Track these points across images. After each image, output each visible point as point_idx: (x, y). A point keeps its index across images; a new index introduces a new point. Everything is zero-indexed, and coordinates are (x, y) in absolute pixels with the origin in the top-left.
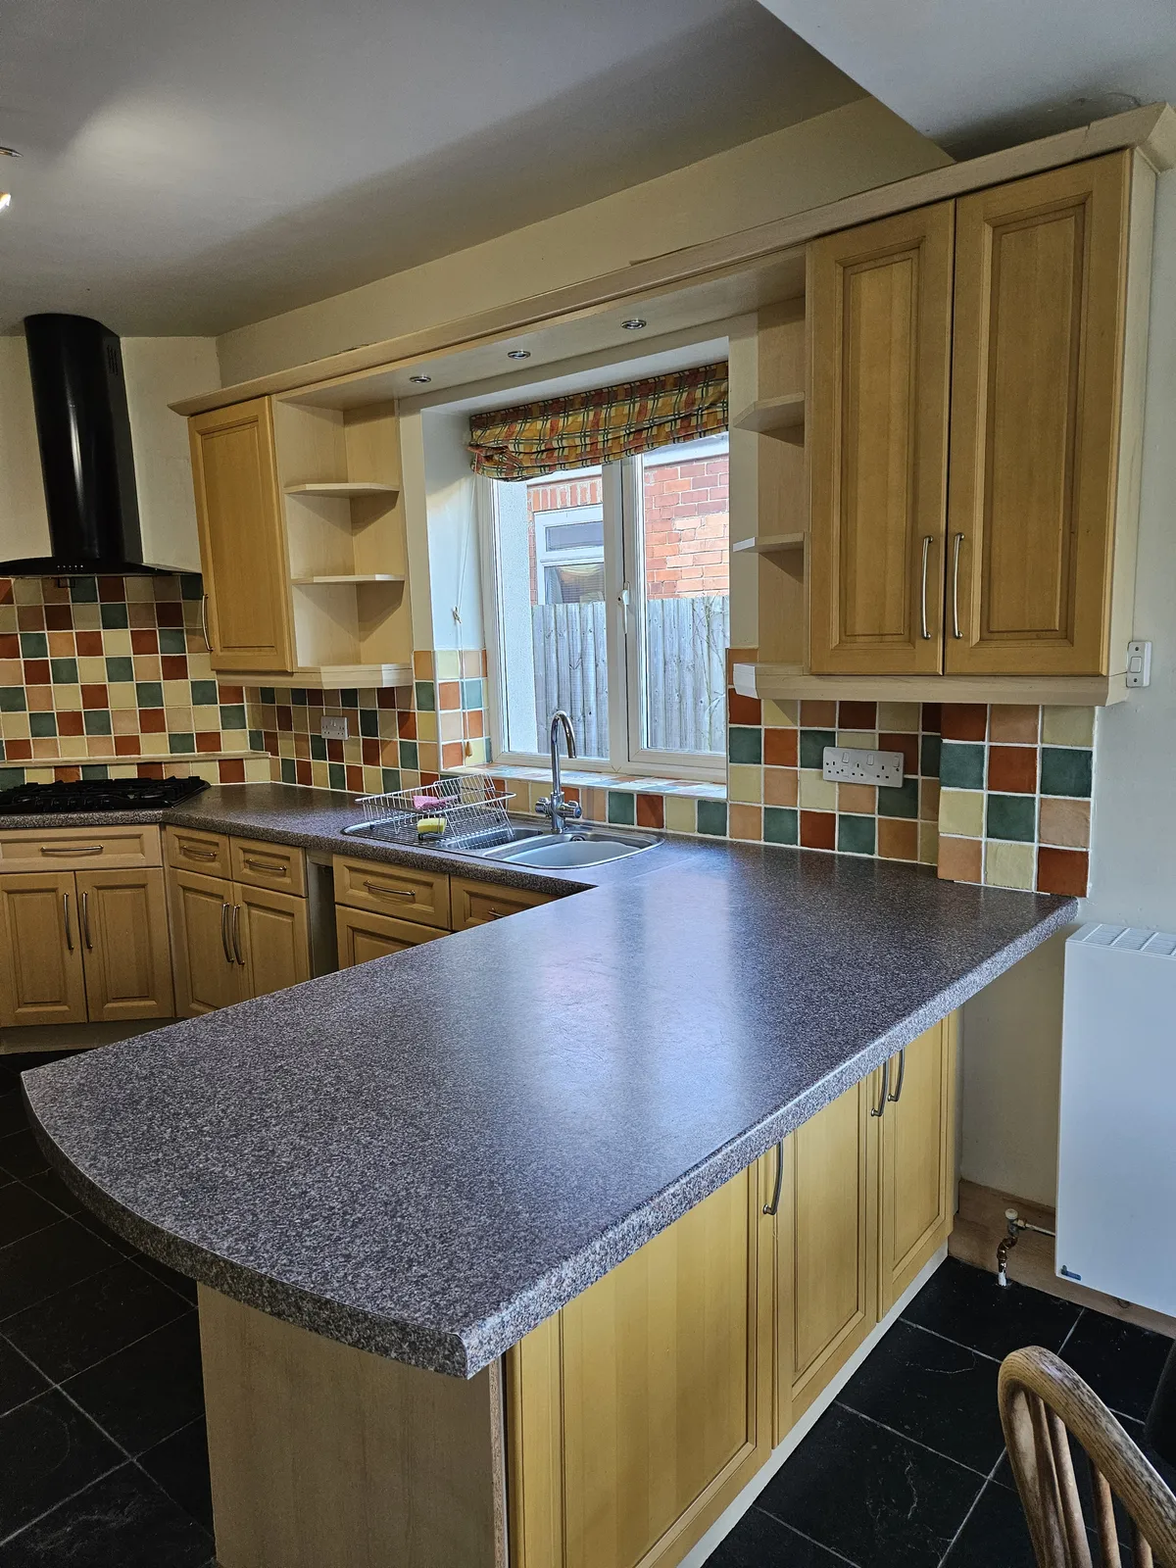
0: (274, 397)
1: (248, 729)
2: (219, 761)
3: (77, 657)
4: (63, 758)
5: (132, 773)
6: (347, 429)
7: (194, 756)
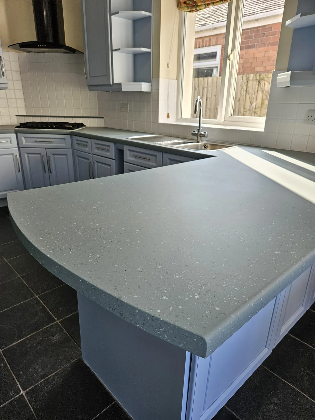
1: (98, 109)
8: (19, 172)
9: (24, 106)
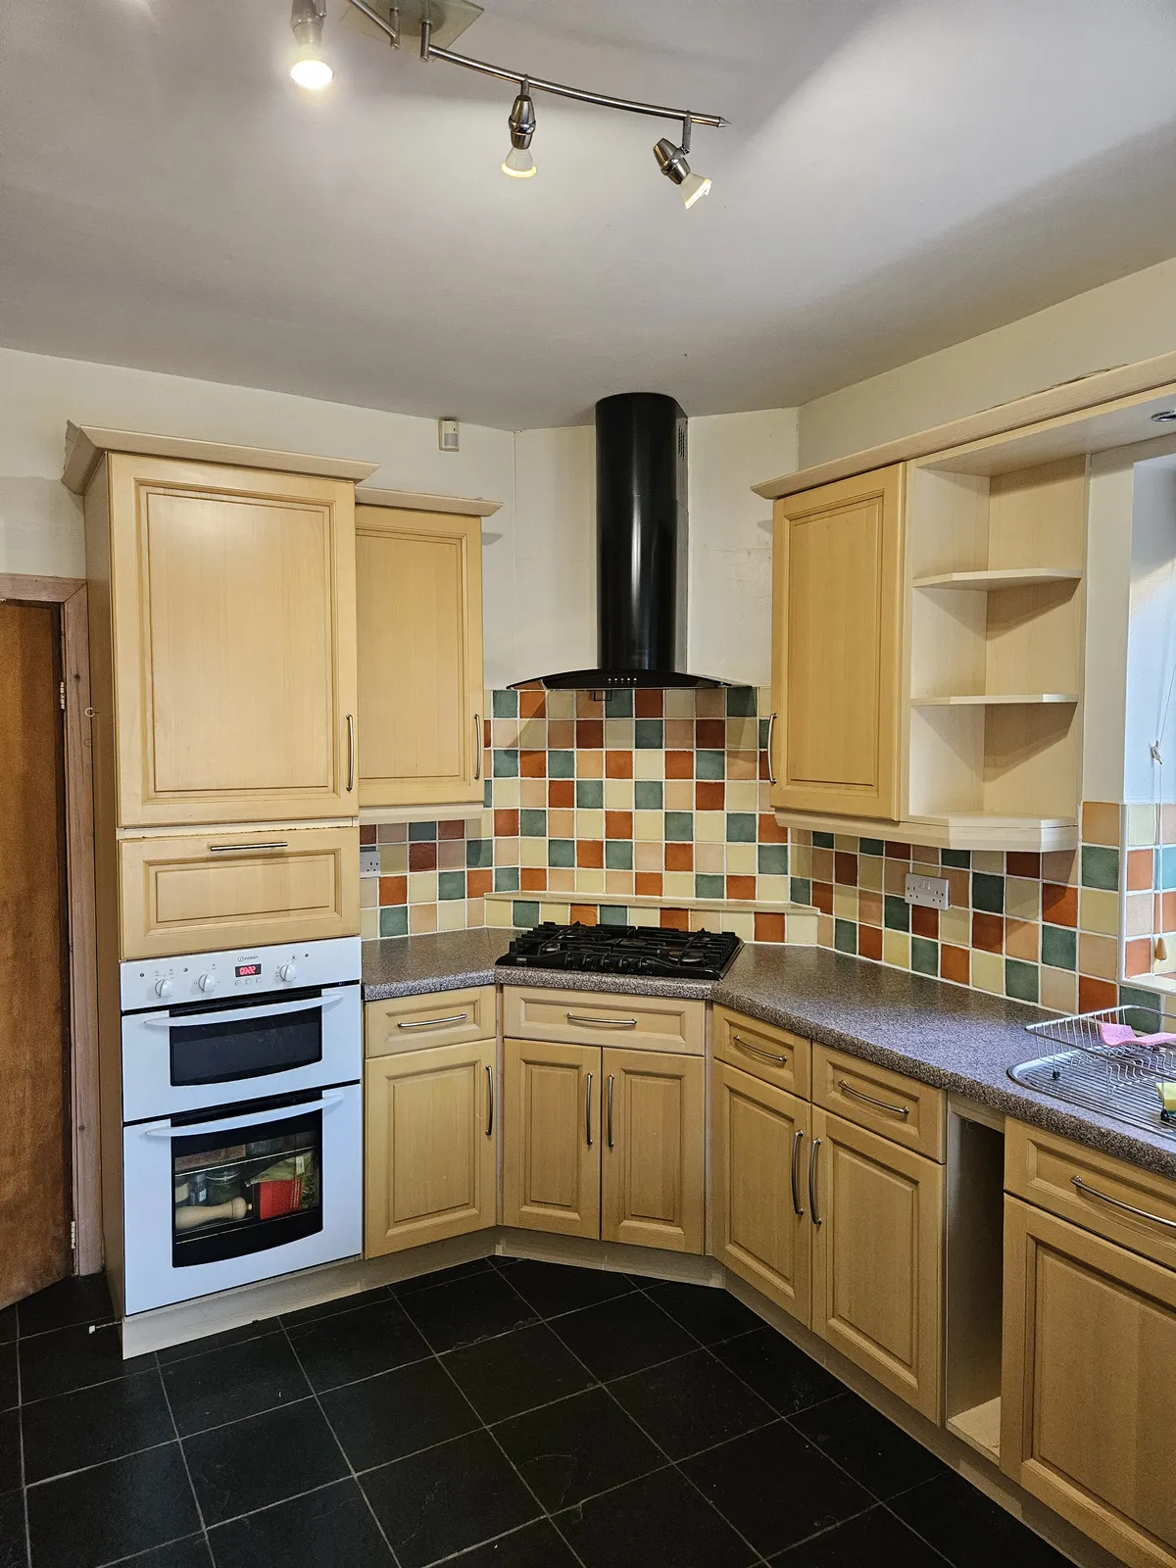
0: (912, 463)
1: (790, 875)
2: (755, 913)
3: (604, 779)
4: (581, 894)
5: (653, 920)
6: (992, 500)
7: (722, 904)
8: (489, 1133)
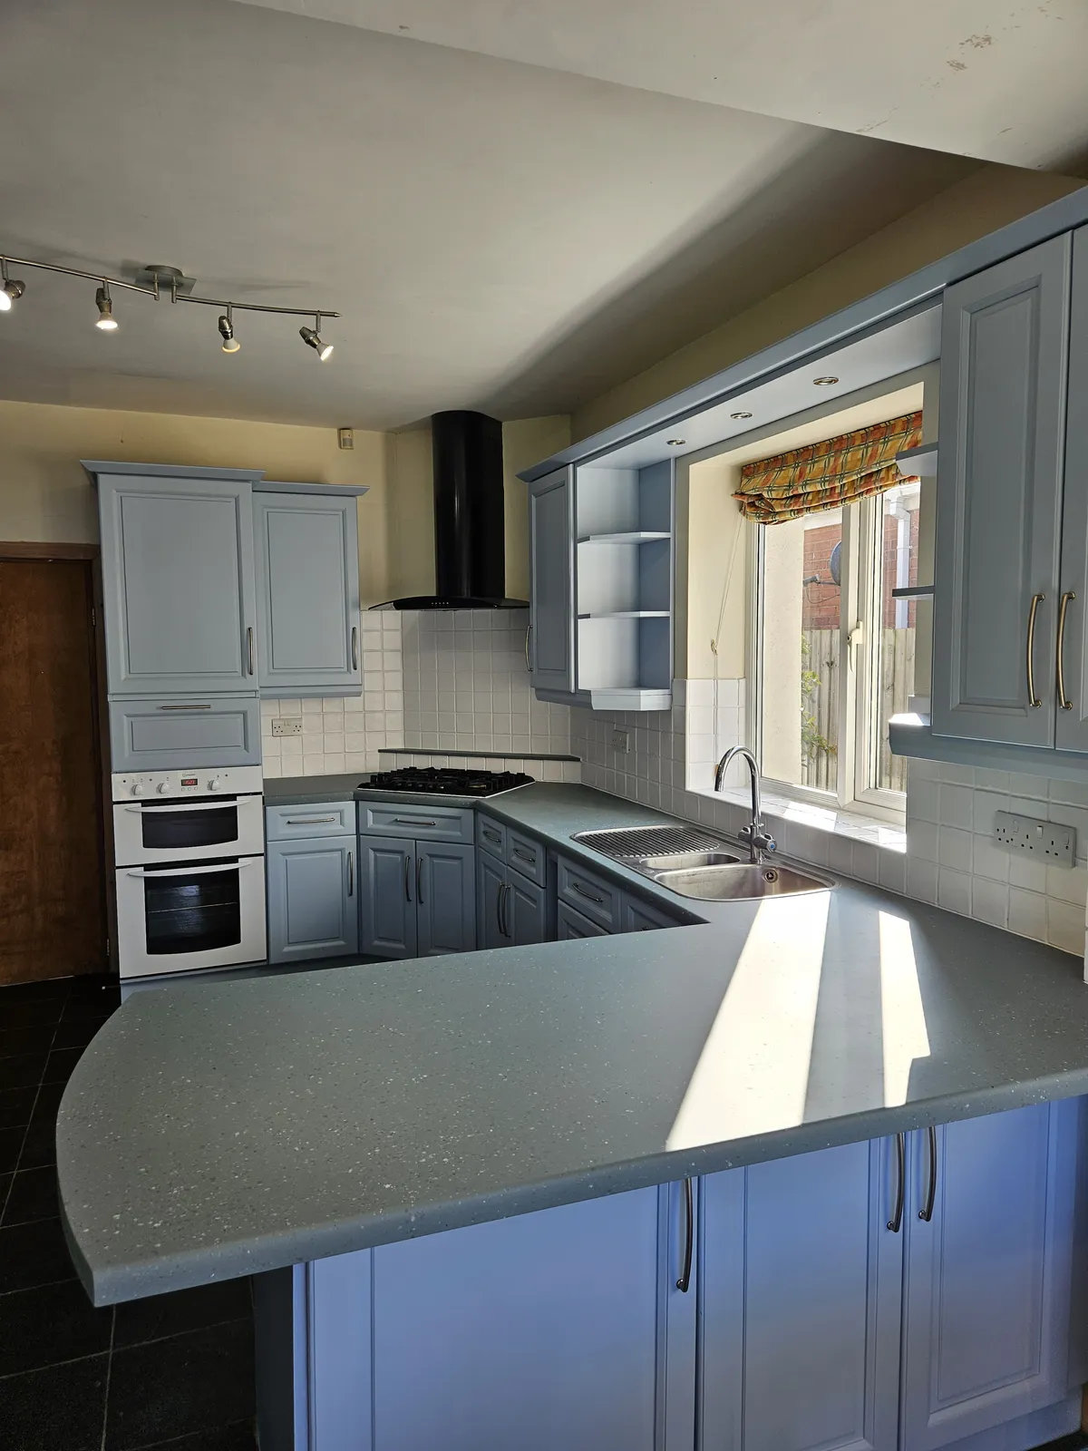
8: (351, 894)
9: (400, 727)
